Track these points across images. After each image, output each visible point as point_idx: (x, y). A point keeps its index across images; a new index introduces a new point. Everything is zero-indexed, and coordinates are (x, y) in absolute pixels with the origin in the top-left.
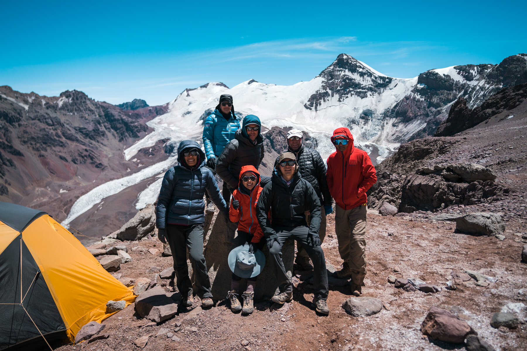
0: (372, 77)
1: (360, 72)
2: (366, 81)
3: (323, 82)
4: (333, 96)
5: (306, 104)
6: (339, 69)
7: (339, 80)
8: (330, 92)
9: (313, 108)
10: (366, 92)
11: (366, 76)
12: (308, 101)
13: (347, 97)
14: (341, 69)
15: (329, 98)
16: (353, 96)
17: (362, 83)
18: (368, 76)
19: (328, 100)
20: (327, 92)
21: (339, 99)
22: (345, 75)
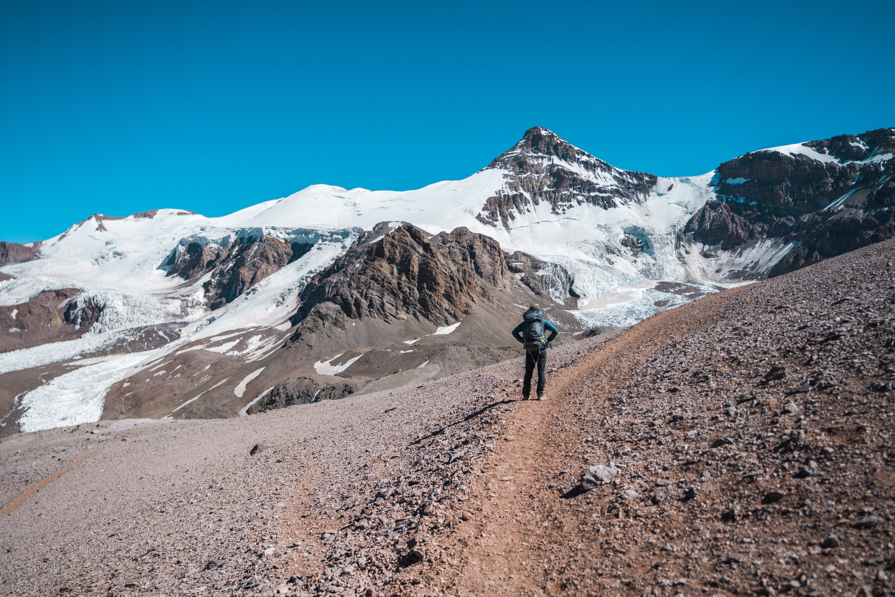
0: (613, 173)
1: (583, 162)
2: (603, 180)
3: (505, 176)
4: (536, 203)
5: (479, 215)
6: (535, 155)
7: (543, 175)
8: (527, 195)
9: (499, 223)
10: (609, 198)
11: (599, 170)
12: (484, 209)
13: (571, 206)
14: (540, 154)
15: (531, 206)
16: (585, 205)
17: (594, 181)
18: (603, 170)
19: (528, 211)
20: (521, 194)
21: (553, 209)
22: (553, 166)
